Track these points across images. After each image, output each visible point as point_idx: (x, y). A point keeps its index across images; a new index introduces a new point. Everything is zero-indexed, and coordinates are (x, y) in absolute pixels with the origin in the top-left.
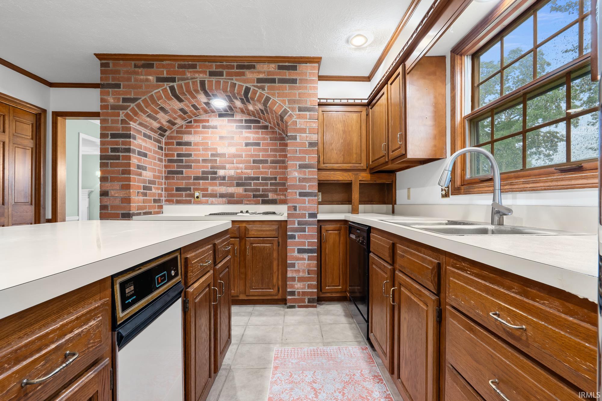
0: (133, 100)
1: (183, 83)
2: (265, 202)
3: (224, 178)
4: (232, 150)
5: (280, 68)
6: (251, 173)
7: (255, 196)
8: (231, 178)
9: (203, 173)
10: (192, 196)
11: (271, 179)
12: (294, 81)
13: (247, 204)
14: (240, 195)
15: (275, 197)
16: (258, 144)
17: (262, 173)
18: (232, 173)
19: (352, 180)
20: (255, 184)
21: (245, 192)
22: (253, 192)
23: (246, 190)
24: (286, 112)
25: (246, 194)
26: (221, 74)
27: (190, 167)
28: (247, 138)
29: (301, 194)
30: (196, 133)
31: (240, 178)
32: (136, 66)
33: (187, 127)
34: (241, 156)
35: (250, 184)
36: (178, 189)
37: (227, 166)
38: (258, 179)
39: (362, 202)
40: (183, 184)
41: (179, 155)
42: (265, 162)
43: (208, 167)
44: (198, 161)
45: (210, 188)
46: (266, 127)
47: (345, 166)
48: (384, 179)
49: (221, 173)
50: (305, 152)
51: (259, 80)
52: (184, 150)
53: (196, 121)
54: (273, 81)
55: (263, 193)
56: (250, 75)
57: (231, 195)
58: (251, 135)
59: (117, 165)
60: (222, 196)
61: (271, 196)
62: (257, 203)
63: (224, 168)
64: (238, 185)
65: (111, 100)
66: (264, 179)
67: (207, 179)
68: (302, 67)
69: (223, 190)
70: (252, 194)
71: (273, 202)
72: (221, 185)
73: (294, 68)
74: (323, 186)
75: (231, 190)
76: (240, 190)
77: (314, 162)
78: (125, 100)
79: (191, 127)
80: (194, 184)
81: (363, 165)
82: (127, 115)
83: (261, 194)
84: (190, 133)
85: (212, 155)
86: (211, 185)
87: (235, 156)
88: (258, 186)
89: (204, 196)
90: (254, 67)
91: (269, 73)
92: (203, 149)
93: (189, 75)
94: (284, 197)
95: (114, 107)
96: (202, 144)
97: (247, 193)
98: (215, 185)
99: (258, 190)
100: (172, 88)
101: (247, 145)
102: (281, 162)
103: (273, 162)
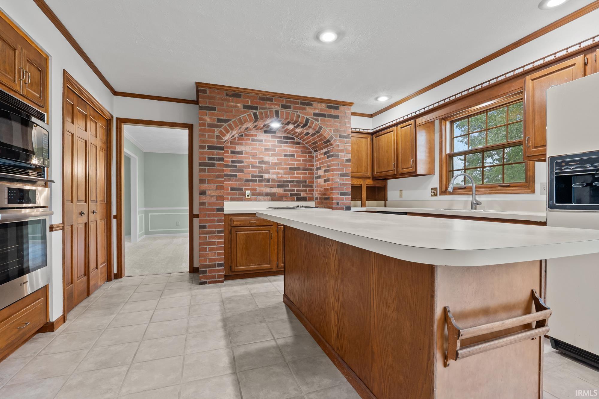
0: (226, 121)
1: (263, 111)
2: (298, 199)
3: (268, 181)
4: (274, 159)
5: (329, 107)
6: (288, 177)
7: (291, 195)
8: (274, 181)
9: (253, 176)
10: (244, 194)
11: (303, 182)
12: (336, 117)
13: (286, 201)
14: (280, 194)
15: (306, 196)
16: (293, 156)
17: (296, 177)
18: (274, 177)
19: (362, 185)
20: (292, 186)
21: (284, 191)
22: (290, 192)
23: (285, 190)
24: (332, 138)
25: (285, 194)
26: (289, 107)
27: (242, 171)
28: (285, 151)
29: (341, 194)
30: (246, 144)
31: (281, 181)
32: (227, 95)
33: (239, 139)
34: (281, 164)
35: (287, 186)
36: (232, 189)
37: (271, 171)
38: (293, 182)
39: (368, 199)
40: (236, 185)
41: (233, 162)
42: (299, 169)
43: (256, 172)
44: (249, 167)
45: (258, 189)
46: (298, 143)
47: (358, 175)
48: (379, 184)
49: (266, 176)
50: (344, 165)
51: (315, 114)
52: (237, 157)
53: (246, 135)
54: (323, 115)
55: (297, 193)
56: (309, 110)
57: (274, 194)
58: (288, 148)
59: (213, 171)
60: (267, 194)
61: (303, 195)
62: (293, 200)
63: (268, 173)
64: (279, 186)
65: (208, 120)
66: (297, 182)
67: (255, 181)
68: (341, 108)
69: (268, 190)
70: (289, 193)
71: (304, 199)
72: (266, 186)
73: (337, 108)
75: (274, 190)
76: (280, 190)
77: (349, 173)
78: (219, 120)
79: (243, 139)
80: (245, 185)
81: (369, 174)
82: (221, 132)
83: (296, 193)
84: (241, 144)
85: (260, 163)
86: (259, 186)
87: (276, 164)
88: (293, 187)
89: (253, 194)
90: (311, 105)
91: (321, 110)
92: (253, 158)
93: (267, 106)
94: (311, 196)
95: (210, 125)
96: (252, 154)
97: (286, 192)
98: (262, 186)
99: (293, 190)
100: (255, 114)
101: (285, 155)
102: (309, 170)
103: (304, 169)
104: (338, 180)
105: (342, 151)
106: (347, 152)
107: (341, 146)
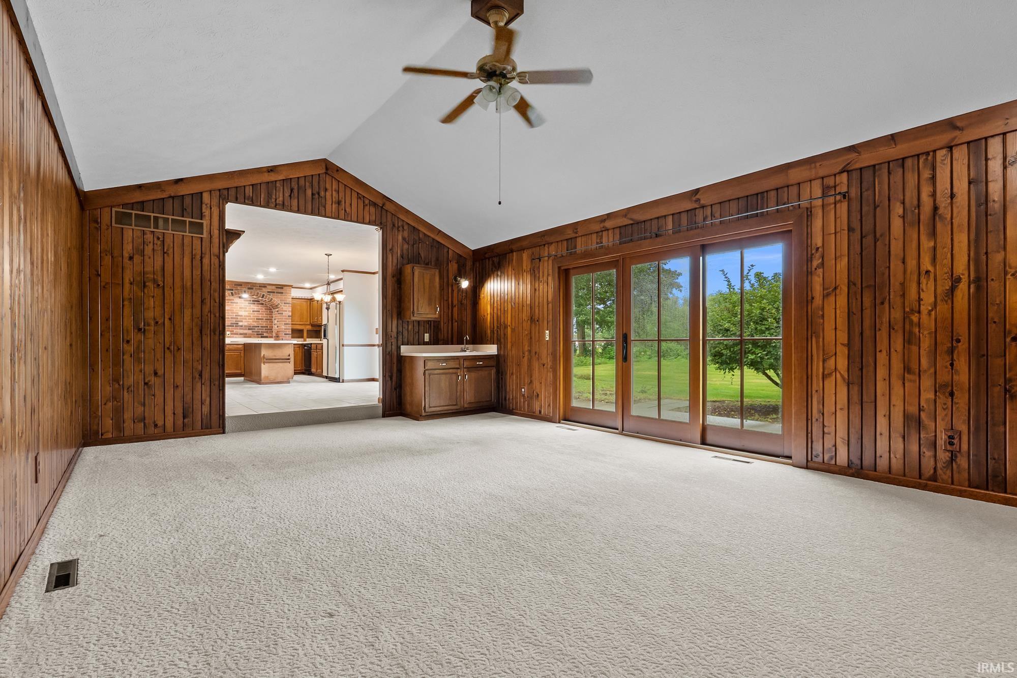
2: (262, 337)
3: (242, 326)
4: (246, 314)
5: (277, 288)
6: (255, 324)
7: (257, 334)
8: (245, 326)
9: (231, 323)
11: (265, 327)
12: (282, 293)
13: (254, 338)
14: (250, 334)
15: (267, 335)
16: (259, 311)
17: (260, 324)
18: (246, 324)
19: (304, 329)
20: (257, 329)
23: (253, 332)
24: (279, 304)
25: (253, 334)
26: (253, 289)
28: (253, 308)
29: (285, 334)
30: (228, 305)
31: (250, 326)
34: (250, 316)
35: (255, 329)
37: (244, 320)
38: (259, 326)
39: (307, 338)
42: (263, 319)
43: (234, 321)
45: (235, 331)
46: (263, 304)
47: (301, 323)
48: (317, 329)
49: (240, 324)
50: (287, 319)
51: (268, 292)
54: (274, 292)
55: (261, 333)
56: (264, 289)
57: (246, 334)
58: (255, 307)
60: (241, 334)
61: (265, 334)
62: (258, 338)
63: (242, 321)
64: (249, 329)
66: (262, 327)
67: (233, 326)
68: (285, 288)
69: (242, 331)
70: (255, 333)
71: (266, 337)
72: (240, 329)
73: (282, 288)
74: (293, 330)
75: (246, 331)
76: (250, 331)
77: (290, 323)
81: (308, 323)
85: (238, 315)
86: (236, 329)
87: (247, 316)
88: (259, 330)
89: (231, 334)
90: (266, 287)
91: (272, 289)
92: (232, 313)
93: (239, 288)
94: (271, 335)
96: (231, 310)
98: (238, 329)
99: (259, 332)
100: (232, 293)
101: (253, 311)
102: (270, 320)
103: (266, 319)
104: (283, 327)
105: (286, 311)
106: (289, 311)
107: (285, 308)
